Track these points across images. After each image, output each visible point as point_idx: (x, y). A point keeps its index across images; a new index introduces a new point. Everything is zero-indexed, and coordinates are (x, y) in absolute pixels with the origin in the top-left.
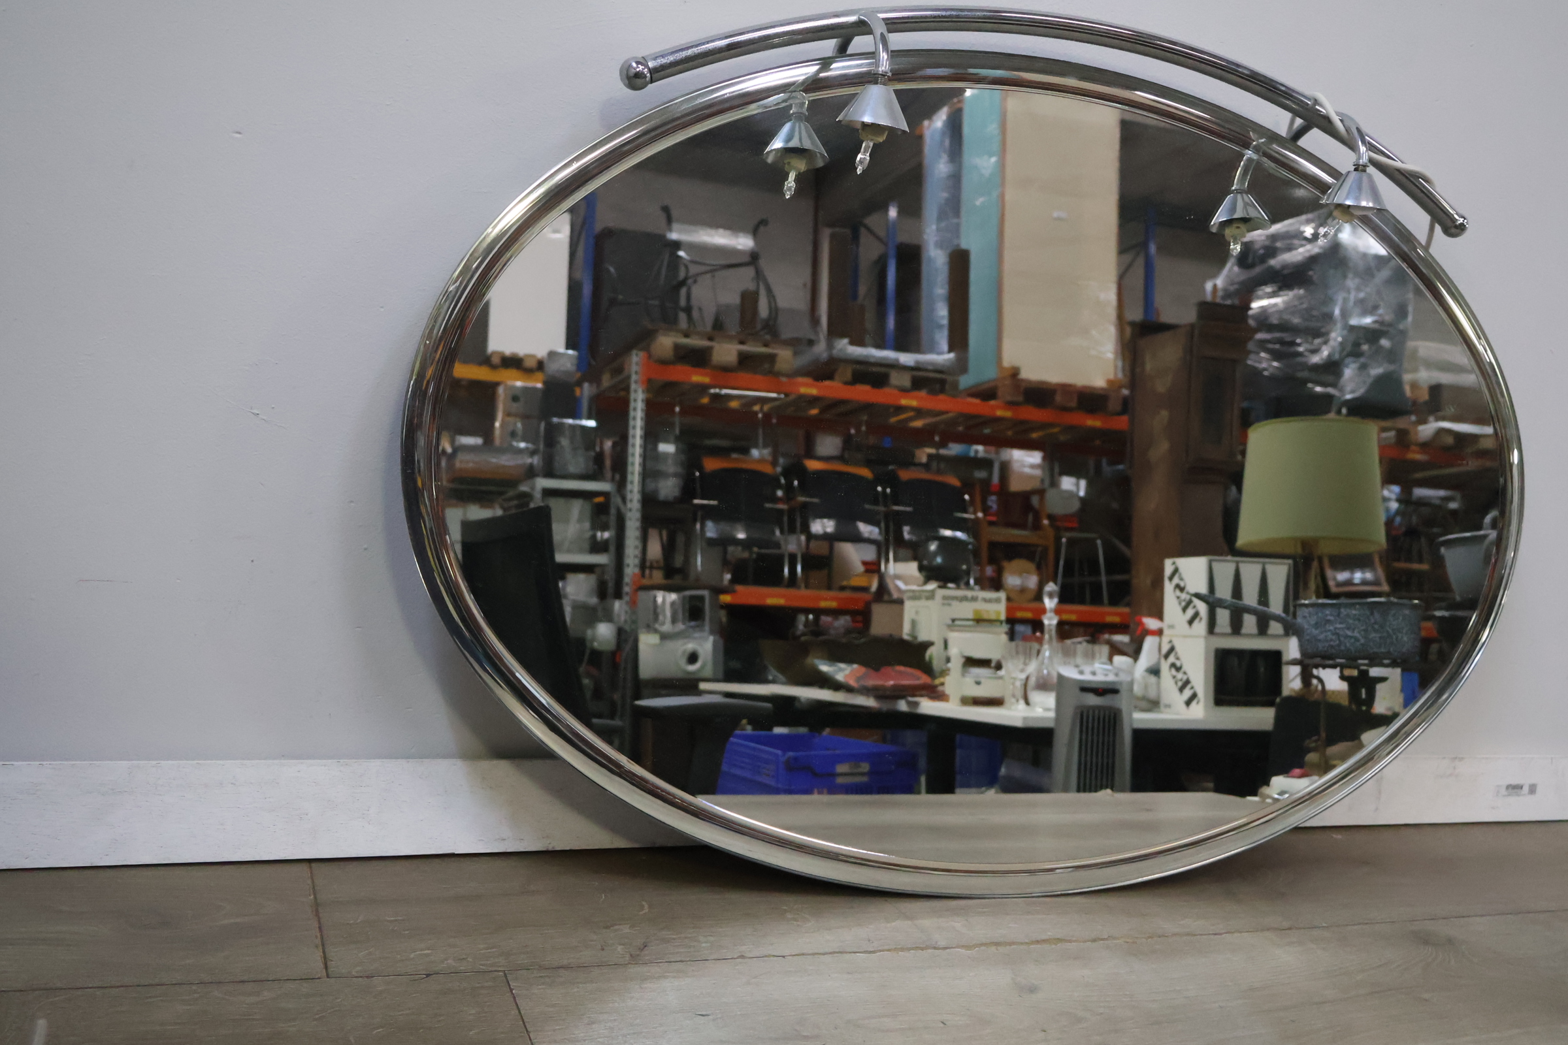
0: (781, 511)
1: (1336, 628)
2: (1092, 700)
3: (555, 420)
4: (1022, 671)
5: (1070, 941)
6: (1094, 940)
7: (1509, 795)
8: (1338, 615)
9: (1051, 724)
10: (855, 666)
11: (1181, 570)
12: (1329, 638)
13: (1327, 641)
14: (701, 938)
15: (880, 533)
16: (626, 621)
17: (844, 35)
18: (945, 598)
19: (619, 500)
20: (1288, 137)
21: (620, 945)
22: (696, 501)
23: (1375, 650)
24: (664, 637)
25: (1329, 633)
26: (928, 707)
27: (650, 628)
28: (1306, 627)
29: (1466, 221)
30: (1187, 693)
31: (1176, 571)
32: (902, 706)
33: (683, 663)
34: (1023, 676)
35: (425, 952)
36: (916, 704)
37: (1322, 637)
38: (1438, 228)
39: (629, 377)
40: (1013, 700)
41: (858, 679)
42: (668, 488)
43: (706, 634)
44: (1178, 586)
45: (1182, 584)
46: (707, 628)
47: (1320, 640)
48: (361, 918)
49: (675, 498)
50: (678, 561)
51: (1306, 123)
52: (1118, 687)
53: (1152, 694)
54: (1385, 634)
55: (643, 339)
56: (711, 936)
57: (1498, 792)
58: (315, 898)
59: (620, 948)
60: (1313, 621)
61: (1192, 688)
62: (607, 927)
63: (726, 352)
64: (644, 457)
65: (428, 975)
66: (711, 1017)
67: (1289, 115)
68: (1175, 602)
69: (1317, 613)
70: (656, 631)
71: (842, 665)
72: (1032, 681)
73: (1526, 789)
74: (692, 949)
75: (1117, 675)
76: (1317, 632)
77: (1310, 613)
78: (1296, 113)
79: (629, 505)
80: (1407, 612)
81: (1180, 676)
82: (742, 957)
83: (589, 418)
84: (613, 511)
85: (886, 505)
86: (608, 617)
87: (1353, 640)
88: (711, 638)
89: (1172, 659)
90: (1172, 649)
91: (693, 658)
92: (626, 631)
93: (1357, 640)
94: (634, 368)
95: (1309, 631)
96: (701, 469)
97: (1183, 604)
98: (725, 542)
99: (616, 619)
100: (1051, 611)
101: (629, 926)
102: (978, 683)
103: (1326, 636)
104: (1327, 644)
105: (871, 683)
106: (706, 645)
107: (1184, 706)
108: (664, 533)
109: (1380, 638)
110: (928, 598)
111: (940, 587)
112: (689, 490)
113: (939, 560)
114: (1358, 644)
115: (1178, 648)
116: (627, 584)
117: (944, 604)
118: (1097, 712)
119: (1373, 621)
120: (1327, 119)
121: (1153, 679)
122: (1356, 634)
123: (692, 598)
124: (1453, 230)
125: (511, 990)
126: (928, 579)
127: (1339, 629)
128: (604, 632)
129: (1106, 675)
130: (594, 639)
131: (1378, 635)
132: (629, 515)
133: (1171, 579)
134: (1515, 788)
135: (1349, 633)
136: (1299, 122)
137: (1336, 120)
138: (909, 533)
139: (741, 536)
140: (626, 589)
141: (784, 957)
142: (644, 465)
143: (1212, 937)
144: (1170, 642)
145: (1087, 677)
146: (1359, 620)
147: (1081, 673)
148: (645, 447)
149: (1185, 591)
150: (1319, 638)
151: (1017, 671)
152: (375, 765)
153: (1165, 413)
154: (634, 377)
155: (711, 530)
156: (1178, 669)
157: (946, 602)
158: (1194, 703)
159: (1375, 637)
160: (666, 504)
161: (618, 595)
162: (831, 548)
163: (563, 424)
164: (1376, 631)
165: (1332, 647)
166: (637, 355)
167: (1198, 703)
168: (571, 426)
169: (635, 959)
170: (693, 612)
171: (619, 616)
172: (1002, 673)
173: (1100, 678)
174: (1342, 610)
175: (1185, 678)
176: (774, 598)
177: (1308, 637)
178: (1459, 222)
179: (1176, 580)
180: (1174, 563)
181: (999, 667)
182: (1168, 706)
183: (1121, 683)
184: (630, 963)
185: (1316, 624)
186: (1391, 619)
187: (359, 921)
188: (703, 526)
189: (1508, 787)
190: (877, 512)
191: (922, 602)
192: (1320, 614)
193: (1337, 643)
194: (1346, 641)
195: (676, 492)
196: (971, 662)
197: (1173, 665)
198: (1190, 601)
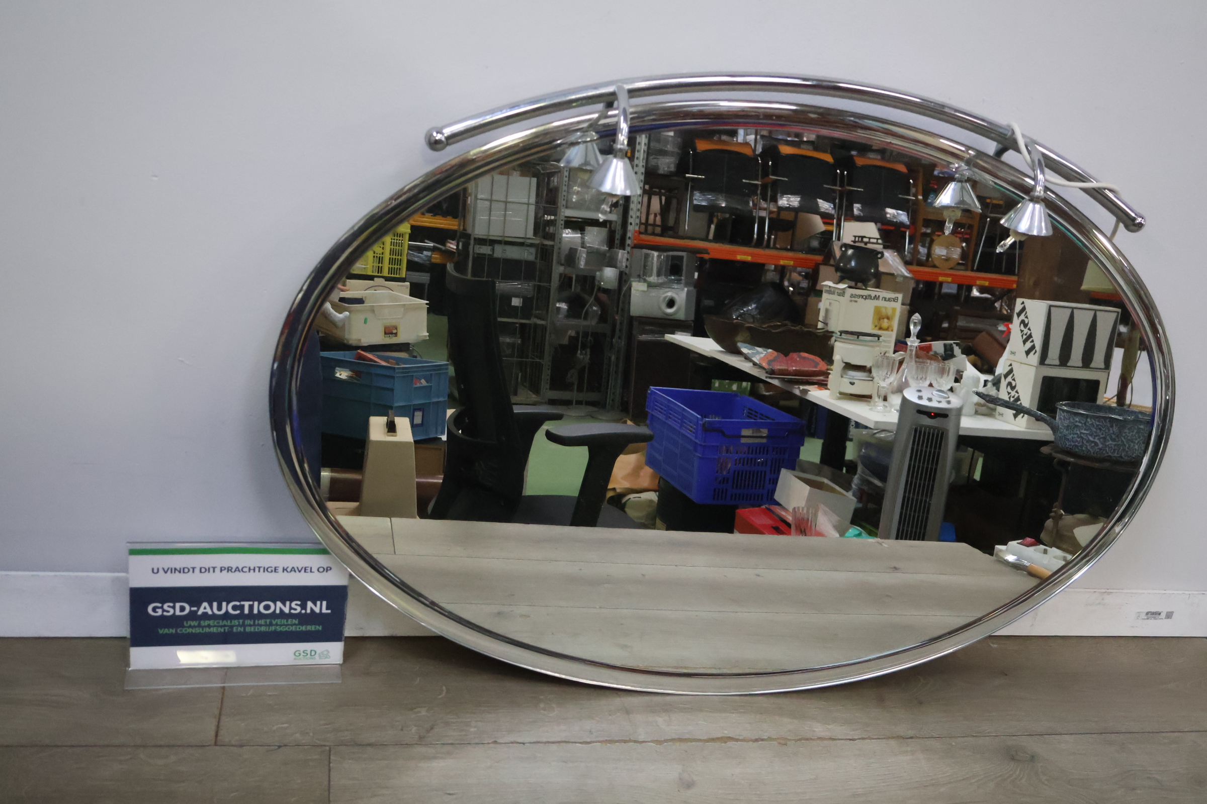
0: (756, 185)
1: (1081, 433)
2: (926, 421)
4: (885, 380)
5: (737, 740)
6: (756, 740)
7: (1148, 619)
10: (770, 350)
11: (1027, 308)
12: (1074, 440)
14: (473, 724)
15: (835, 208)
16: (627, 267)
18: (852, 296)
20: (992, 154)
21: (415, 726)
22: (688, 175)
23: (1110, 454)
24: (650, 286)
25: (1076, 436)
26: (813, 396)
27: (641, 277)
28: (1060, 427)
29: (1144, 219)
32: (798, 391)
33: (664, 306)
34: (885, 384)
35: (285, 725)
36: (806, 392)
37: (1070, 437)
38: (1122, 226)
40: (877, 399)
41: (770, 362)
42: (667, 164)
43: (682, 286)
45: (1026, 321)
46: (683, 282)
48: (251, 692)
49: (671, 172)
50: (671, 222)
51: (1004, 147)
52: (947, 412)
54: (1120, 442)
56: (481, 721)
57: (1139, 616)
59: (414, 729)
60: (1066, 423)
62: (412, 709)
65: (280, 747)
66: (454, 796)
67: (988, 141)
69: (1069, 418)
70: (645, 281)
71: (760, 349)
73: (1163, 615)
74: (464, 733)
75: (949, 402)
76: (1067, 432)
77: (1064, 416)
78: (994, 140)
81: (1013, 393)
82: (495, 742)
85: (842, 185)
86: (612, 264)
87: (1093, 444)
88: (686, 290)
89: (1009, 379)
90: (1011, 371)
91: (671, 303)
92: (626, 274)
93: (1096, 444)
95: (1062, 430)
96: (694, 150)
97: (1025, 337)
98: (711, 209)
99: (619, 265)
100: (914, 336)
101: (427, 709)
102: (852, 384)
104: (1073, 444)
105: (778, 367)
106: (681, 294)
107: (1012, 417)
108: (663, 198)
109: (1115, 445)
110: (839, 295)
111: (850, 287)
112: (682, 167)
113: (853, 264)
114: (1096, 448)
115: (1016, 371)
116: (629, 238)
117: (851, 301)
118: (927, 430)
119: (1111, 432)
122: (1096, 440)
123: (673, 257)
124: (1133, 227)
125: (330, 763)
126: (841, 280)
127: (1084, 434)
128: (609, 274)
129: (939, 404)
130: (602, 279)
131: (1114, 443)
133: (1019, 315)
134: (1155, 615)
135: (1091, 439)
136: (998, 146)
138: (858, 209)
139: (723, 204)
140: (628, 242)
141: (524, 744)
142: (649, 144)
144: (1011, 365)
145: (924, 402)
146: (1100, 429)
147: (920, 397)
149: (1028, 327)
150: (1068, 437)
151: (881, 380)
155: (699, 199)
156: (1013, 388)
157: (853, 299)
158: (1020, 417)
159: (1111, 444)
160: (665, 176)
161: (623, 246)
162: (796, 217)
164: (1113, 440)
165: (1076, 446)
169: (421, 740)
170: (674, 269)
171: (621, 262)
172: (871, 377)
173: (934, 404)
174: (1089, 420)
175: (1017, 395)
176: (744, 255)
177: (1060, 435)
178: (1138, 221)
179: (1022, 317)
180: (1023, 302)
181: (870, 372)
183: (950, 408)
184: (416, 744)
185: (1068, 426)
186: (1127, 431)
187: (248, 695)
188: (692, 195)
189: (1147, 614)
190: (834, 191)
191: (835, 297)
192: (1071, 419)
193: (1081, 444)
194: (1088, 444)
195: (673, 168)
196: (849, 366)
197: (1010, 384)
198: (1030, 336)
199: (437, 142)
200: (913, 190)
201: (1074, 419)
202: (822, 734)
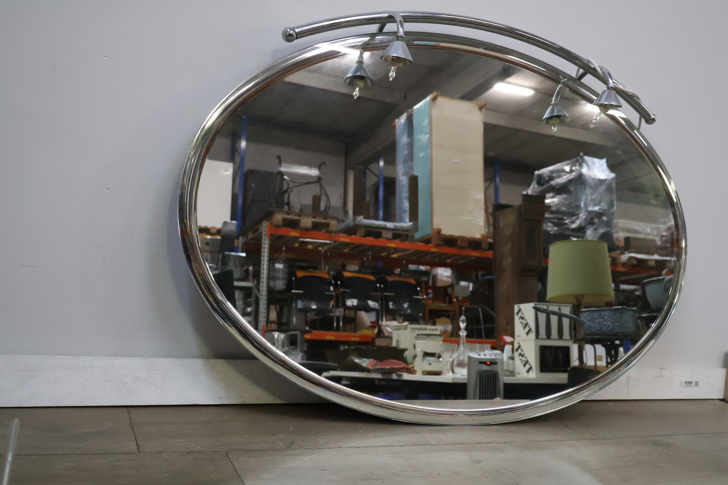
0: (332, 296)
1: (599, 322)
2: (485, 368)
3: (226, 253)
4: (451, 357)
6: (505, 443)
7: (686, 386)
8: (600, 315)
9: (465, 381)
10: (371, 360)
11: (522, 309)
13: (595, 327)
14: (320, 440)
15: (379, 305)
17: (382, 22)
18: (412, 329)
19: (256, 291)
20: (577, 78)
21: (281, 442)
22: (293, 291)
23: (618, 331)
25: (596, 324)
26: (406, 376)
28: (585, 321)
29: (655, 117)
30: (527, 367)
31: (520, 310)
32: (394, 377)
34: (451, 360)
35: (187, 443)
36: (401, 375)
37: (593, 325)
38: (643, 120)
39: (261, 233)
40: (446, 372)
41: (372, 366)
42: (280, 285)
43: (298, 352)
44: (521, 317)
45: (523, 316)
46: (299, 349)
47: (592, 327)
48: (154, 430)
49: (283, 289)
50: (284, 320)
51: (585, 71)
52: (496, 361)
53: (511, 368)
54: (622, 324)
55: (268, 216)
56: (324, 439)
57: (681, 385)
58: (131, 422)
59: (281, 443)
60: (589, 318)
61: (530, 364)
62: (274, 435)
63: (307, 222)
64: (269, 270)
65: (189, 453)
66: (328, 471)
67: (577, 67)
68: (520, 325)
69: (590, 315)
71: (365, 360)
72: (455, 362)
73: (694, 384)
74: (316, 444)
75: (495, 357)
76: (591, 323)
77: (587, 315)
78: (580, 67)
79: (261, 293)
80: (631, 313)
81: (524, 359)
82: (339, 447)
83: (242, 252)
84: (253, 296)
85: (381, 292)
87: (607, 327)
88: (301, 354)
89: (519, 351)
90: (519, 347)
93: (609, 326)
94: (264, 229)
95: (587, 323)
96: (295, 276)
97: (524, 325)
98: (306, 310)
100: (463, 329)
101: (284, 434)
102: (430, 364)
103: (595, 325)
104: (596, 329)
105: (379, 367)
106: (298, 357)
107: (526, 373)
108: (278, 307)
110: (404, 329)
111: (410, 324)
112: (290, 285)
113: (409, 311)
114: (609, 328)
115: (522, 346)
116: (260, 330)
117: (412, 332)
118: (487, 373)
119: (615, 317)
120: (595, 69)
121: (511, 361)
122: (609, 324)
123: (292, 335)
124: (650, 121)
125: (230, 459)
126: (404, 321)
127: (601, 321)
129: (491, 356)
131: (619, 324)
132: (261, 297)
133: (517, 314)
134: (689, 383)
135: (606, 323)
136: (581, 71)
137: (598, 69)
138: (392, 305)
139: (314, 307)
141: (360, 447)
142: (268, 274)
143: (559, 442)
144: (518, 343)
145: (482, 357)
146: (610, 317)
147: (479, 355)
148: (269, 265)
149: (525, 319)
151: (447, 358)
152: (160, 360)
153: (509, 245)
154: (264, 233)
155: (300, 304)
156: (523, 356)
157: (413, 331)
158: (531, 372)
159: (617, 325)
160: (279, 292)
162: (356, 314)
163: (230, 255)
164: (618, 322)
165: (598, 330)
166: (265, 223)
167: (533, 371)
168: (233, 256)
169: (288, 447)
170: (292, 342)
172: (441, 359)
173: (488, 357)
174: (602, 313)
175: (526, 360)
176: (330, 336)
177: (586, 326)
178: (652, 117)
179: (520, 314)
180: (519, 307)
181: (439, 357)
182: (519, 373)
183: (497, 359)
184: (286, 449)
185: (590, 320)
186: (624, 316)
187: (153, 431)
188: (296, 303)
189: (686, 382)
190: (377, 296)
191: (402, 331)
192: (592, 315)
193: (600, 328)
194: (604, 327)
195: (283, 287)
196: (426, 354)
197: (520, 354)
198: (527, 324)
199: (290, 35)
200: (420, 294)
201: (593, 315)
202: (542, 439)
